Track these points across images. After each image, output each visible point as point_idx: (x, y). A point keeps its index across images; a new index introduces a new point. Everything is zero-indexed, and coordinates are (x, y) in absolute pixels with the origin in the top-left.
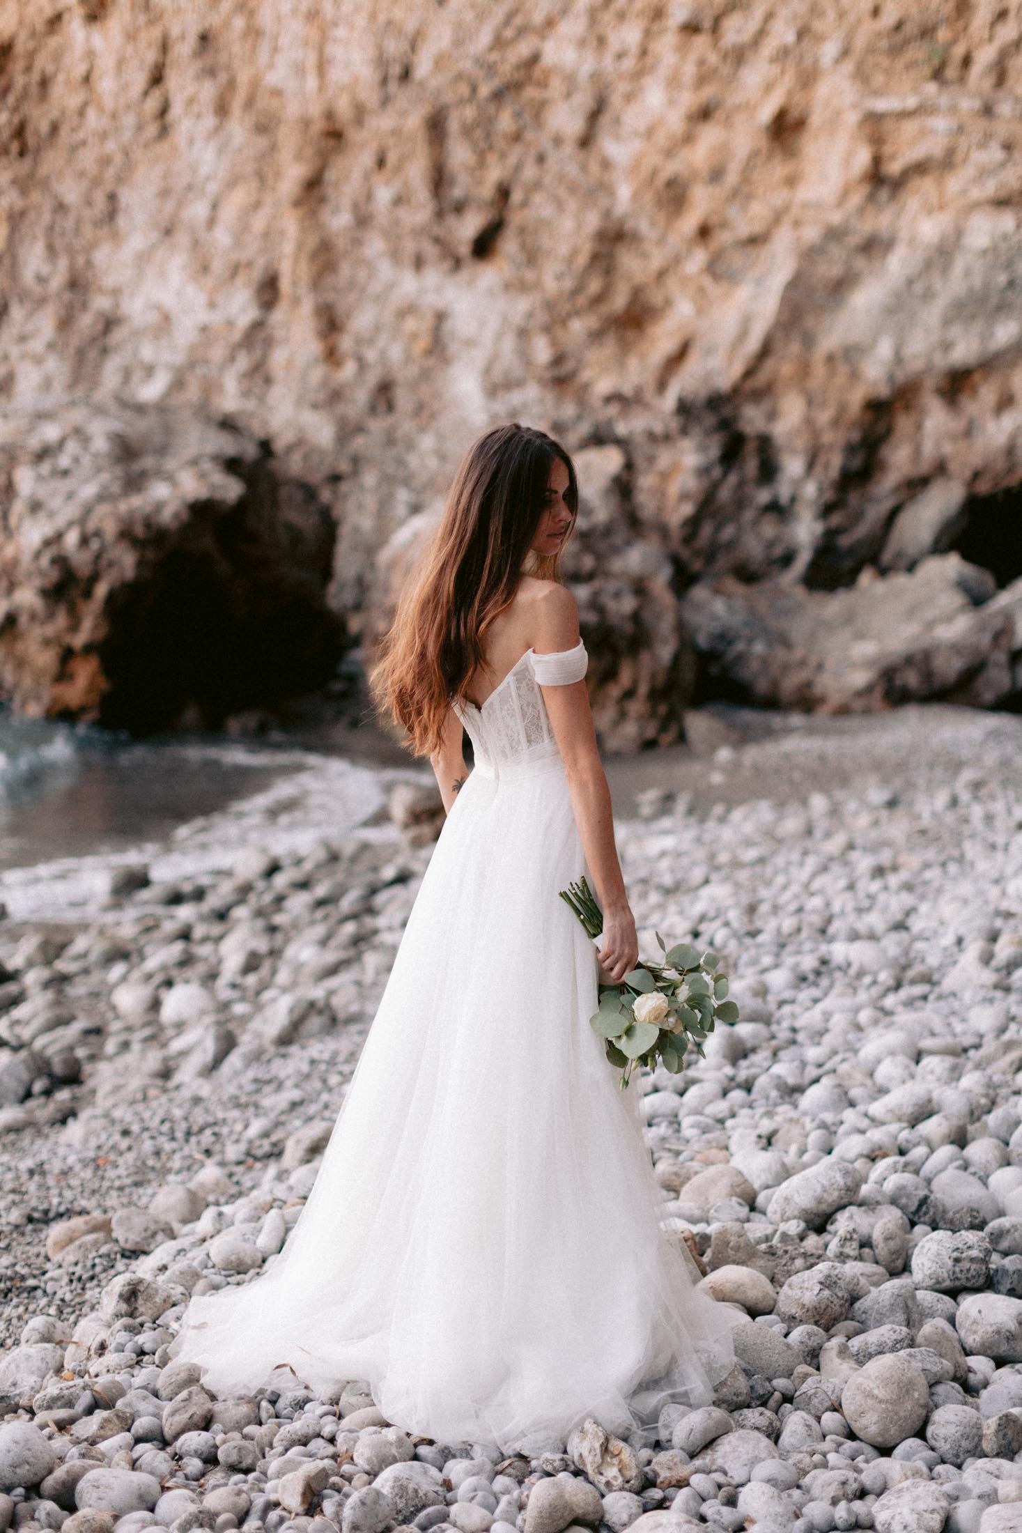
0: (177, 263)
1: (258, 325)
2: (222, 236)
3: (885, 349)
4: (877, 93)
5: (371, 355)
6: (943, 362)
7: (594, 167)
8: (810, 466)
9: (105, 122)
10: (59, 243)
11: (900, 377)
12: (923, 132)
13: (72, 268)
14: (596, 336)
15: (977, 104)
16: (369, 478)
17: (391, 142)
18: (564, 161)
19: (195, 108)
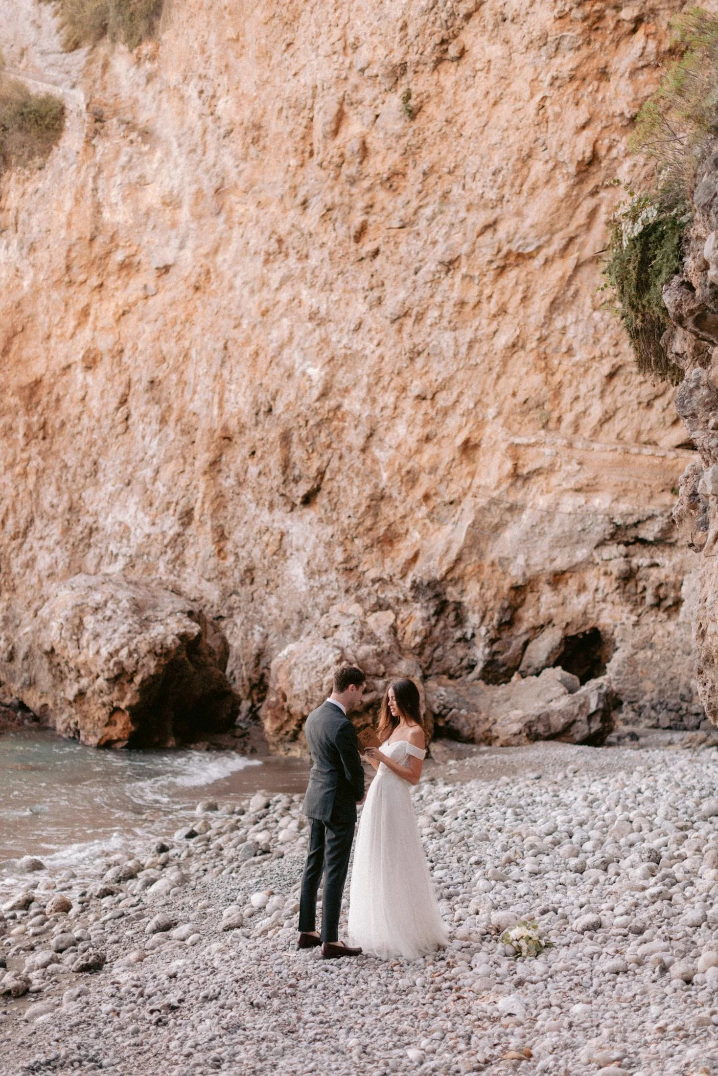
0: (133, 501)
1: (179, 535)
2: (160, 487)
3: (521, 560)
4: (515, 434)
5: (243, 553)
6: (550, 568)
7: (369, 462)
8: (483, 618)
9: (93, 422)
10: (63, 486)
11: (528, 574)
12: (538, 454)
13: (71, 498)
14: (368, 548)
15: (565, 442)
16: (238, 619)
17: (258, 444)
18: (354, 459)
19: (147, 420)
